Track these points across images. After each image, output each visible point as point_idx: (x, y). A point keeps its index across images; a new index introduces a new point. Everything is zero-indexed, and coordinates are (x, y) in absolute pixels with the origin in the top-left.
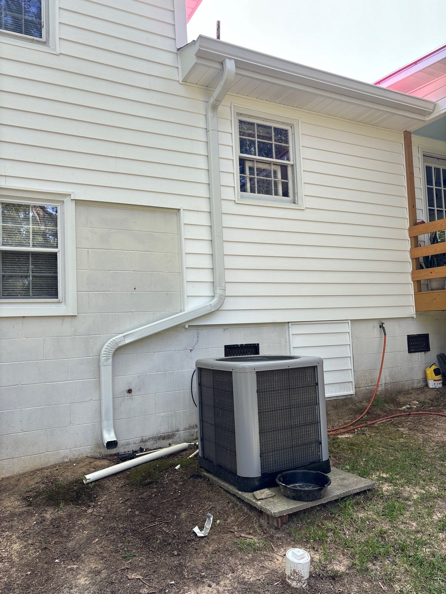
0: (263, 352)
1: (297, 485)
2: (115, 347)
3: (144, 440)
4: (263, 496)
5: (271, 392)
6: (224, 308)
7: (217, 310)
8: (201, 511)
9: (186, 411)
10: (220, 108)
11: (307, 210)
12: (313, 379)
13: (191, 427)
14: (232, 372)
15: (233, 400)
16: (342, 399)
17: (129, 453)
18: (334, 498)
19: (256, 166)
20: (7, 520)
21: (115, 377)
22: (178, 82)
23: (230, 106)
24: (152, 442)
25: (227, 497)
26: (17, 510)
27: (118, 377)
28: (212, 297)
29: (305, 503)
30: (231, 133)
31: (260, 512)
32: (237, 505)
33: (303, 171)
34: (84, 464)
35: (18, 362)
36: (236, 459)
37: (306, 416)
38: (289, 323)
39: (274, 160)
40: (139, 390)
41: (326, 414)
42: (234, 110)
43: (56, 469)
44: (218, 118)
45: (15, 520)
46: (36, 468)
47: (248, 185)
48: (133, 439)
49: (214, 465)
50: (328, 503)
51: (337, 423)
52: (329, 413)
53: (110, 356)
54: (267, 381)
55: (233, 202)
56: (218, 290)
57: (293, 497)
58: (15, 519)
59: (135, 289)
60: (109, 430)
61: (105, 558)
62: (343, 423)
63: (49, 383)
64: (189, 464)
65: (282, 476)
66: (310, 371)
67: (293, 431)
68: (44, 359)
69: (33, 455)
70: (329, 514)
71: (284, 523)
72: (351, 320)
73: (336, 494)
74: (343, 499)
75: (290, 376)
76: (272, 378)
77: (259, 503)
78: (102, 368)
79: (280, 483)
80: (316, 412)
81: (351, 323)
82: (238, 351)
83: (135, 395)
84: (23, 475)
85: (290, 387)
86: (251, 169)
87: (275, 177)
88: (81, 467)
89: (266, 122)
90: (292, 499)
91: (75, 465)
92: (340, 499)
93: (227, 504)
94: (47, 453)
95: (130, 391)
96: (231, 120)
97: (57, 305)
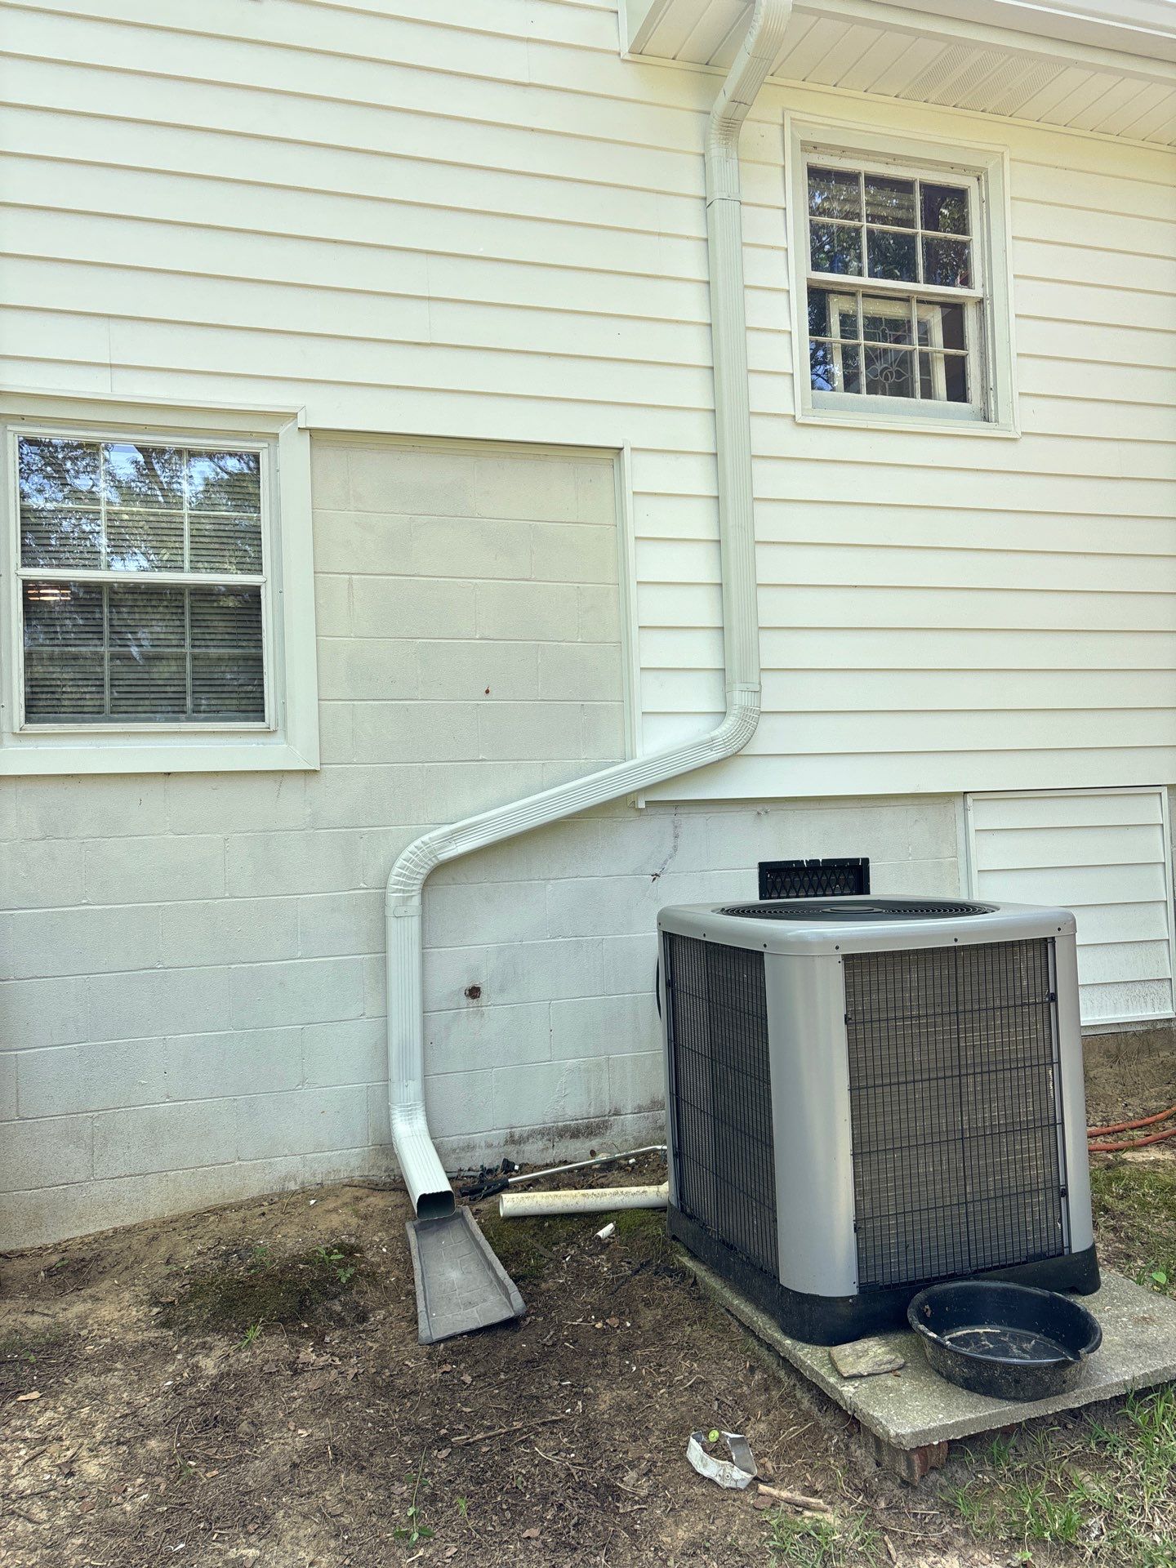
0: (881, 887)
1: (981, 1331)
2: (429, 862)
3: (516, 1137)
4: (863, 1367)
5: (892, 1023)
6: (756, 748)
7: (735, 755)
8: (662, 1391)
9: (643, 1056)
10: (747, 130)
11: (1026, 440)
12: (1038, 981)
13: (655, 1105)
14: (762, 954)
15: (767, 1044)
16: (1134, 1034)
17: (472, 1173)
18: (1109, 1392)
19: (863, 309)
20: (94, 1369)
21: (433, 950)
22: (617, 57)
23: (782, 122)
24: (540, 1145)
25: (748, 1350)
26: (130, 1336)
27: (440, 950)
28: (722, 715)
29: (1007, 1407)
30: (784, 206)
31: (853, 1423)
32: (780, 1381)
33: (1016, 316)
34: (339, 1202)
35: (153, 904)
36: (776, 1230)
37: (1015, 1100)
38: (968, 795)
39: (922, 287)
40: (502, 990)
41: (1082, 1076)
42: (791, 133)
43: (259, 1211)
44: (743, 160)
45: (116, 1370)
46: (210, 1204)
47: (837, 369)
48: (485, 1133)
49: (710, 1237)
50: (1087, 1407)
51: (1120, 1109)
52: (1092, 1074)
53: (414, 888)
54: (882, 987)
55: (788, 421)
56: (737, 694)
57: (966, 1380)
58: (118, 1365)
59: (487, 692)
60: (410, 1110)
61: (346, 1531)
62: (1139, 1110)
63: (239, 966)
64: (640, 1225)
65: (930, 1300)
66: (1030, 954)
67: (967, 1150)
68: (227, 895)
69: (199, 1167)
70: (1093, 1445)
71: (933, 1468)
72: (1169, 786)
73: (1117, 1375)
74: (1144, 1394)
75: (960, 971)
76: (898, 976)
77: (848, 1390)
78: (393, 924)
79: (922, 1327)
80: (1047, 1091)
81: (1169, 795)
82: (802, 881)
83: (489, 1003)
84: (170, 1224)
85: (961, 1008)
86: (847, 321)
87: (925, 340)
88: (329, 1211)
89: (894, 167)
90: (962, 1387)
91: (312, 1202)
92: (1132, 1396)
93: (745, 1375)
94: (237, 1163)
95: (474, 992)
96: (784, 167)
97: (262, 739)
